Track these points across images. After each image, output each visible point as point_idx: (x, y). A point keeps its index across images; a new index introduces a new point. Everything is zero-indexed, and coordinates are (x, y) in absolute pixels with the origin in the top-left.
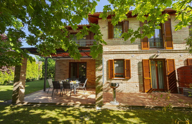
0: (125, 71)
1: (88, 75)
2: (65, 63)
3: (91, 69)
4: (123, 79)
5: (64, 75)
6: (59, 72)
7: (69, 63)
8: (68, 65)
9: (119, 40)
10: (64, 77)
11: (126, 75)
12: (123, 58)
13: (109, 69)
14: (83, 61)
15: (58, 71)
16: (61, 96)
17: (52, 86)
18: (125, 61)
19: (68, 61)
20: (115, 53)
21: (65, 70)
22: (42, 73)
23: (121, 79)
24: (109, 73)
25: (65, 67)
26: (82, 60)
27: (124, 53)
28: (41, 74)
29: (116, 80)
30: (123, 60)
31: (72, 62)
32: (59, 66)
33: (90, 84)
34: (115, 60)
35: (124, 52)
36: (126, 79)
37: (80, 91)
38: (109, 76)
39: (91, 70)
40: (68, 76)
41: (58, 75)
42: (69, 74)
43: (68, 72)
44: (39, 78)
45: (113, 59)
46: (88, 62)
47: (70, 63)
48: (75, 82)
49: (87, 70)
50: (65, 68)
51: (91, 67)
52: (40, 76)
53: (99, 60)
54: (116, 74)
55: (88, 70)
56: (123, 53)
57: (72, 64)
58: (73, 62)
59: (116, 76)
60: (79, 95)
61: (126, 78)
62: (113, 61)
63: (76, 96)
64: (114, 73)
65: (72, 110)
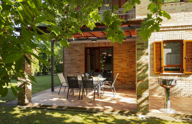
0: (184, 61)
1: (116, 69)
2: (78, 48)
3: (121, 58)
4: (180, 74)
5: (77, 68)
6: (69, 63)
7: (84, 49)
8: (83, 52)
9: (174, 6)
10: (77, 71)
11: (184, 68)
12: (180, 39)
13: (155, 58)
14: (107, 46)
15: (67, 62)
16: (81, 98)
17: (65, 84)
18: (184, 43)
19: (83, 45)
20: (165, 29)
21: (78, 61)
22: (38, 66)
23: (176, 75)
24: (155, 64)
25: (79, 55)
26: (106, 43)
27: (184, 30)
28: (38, 68)
29: (166, 75)
30: (181, 42)
31: (89, 46)
32: (69, 53)
33: (120, 83)
34: (165, 42)
35: (182, 26)
36: (186, 74)
37: (105, 92)
38: (155, 69)
39: (120, 60)
40: (83, 69)
41: (69, 67)
42: (85, 66)
43: (83, 63)
44: (35, 73)
45: (161, 40)
46: (116, 47)
47: (86, 49)
48: (98, 79)
49: (115, 59)
50: (79, 57)
51: (121, 55)
52: (36, 70)
53: (142, 42)
54: (168, 66)
55: (117, 59)
56: (181, 30)
57: (88, 50)
58: (91, 46)
59: (166, 70)
60: (106, 98)
61: (185, 72)
62: (162, 44)
63: (102, 99)
64: (164, 64)
65: (103, 116)
